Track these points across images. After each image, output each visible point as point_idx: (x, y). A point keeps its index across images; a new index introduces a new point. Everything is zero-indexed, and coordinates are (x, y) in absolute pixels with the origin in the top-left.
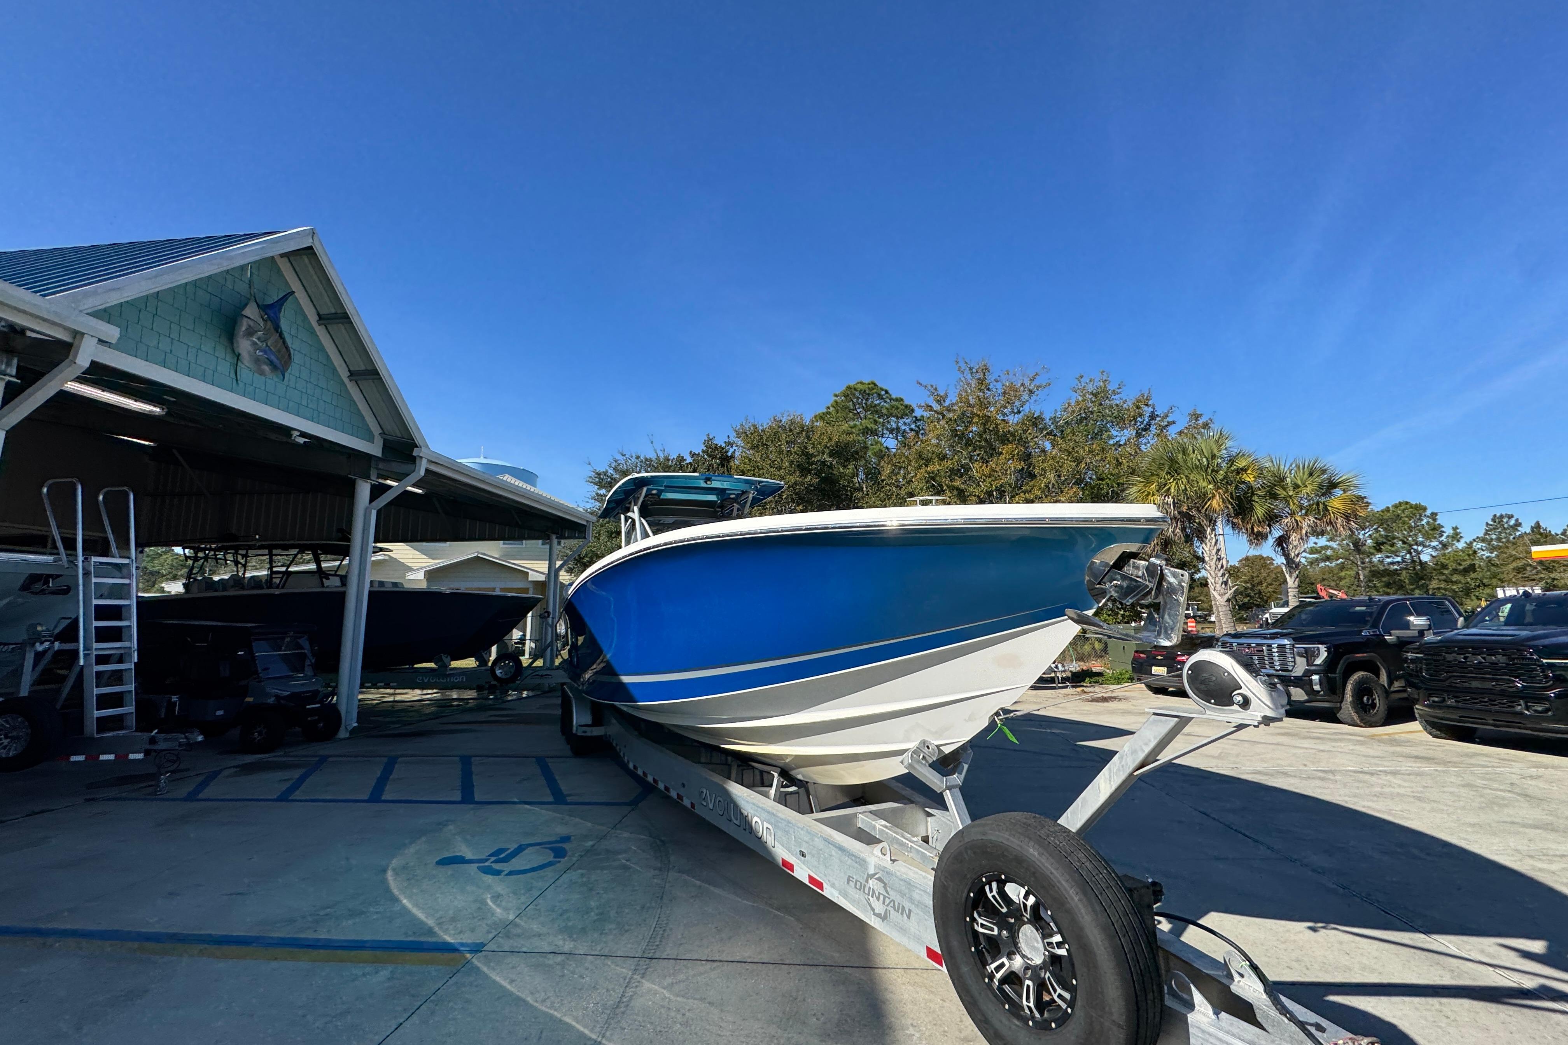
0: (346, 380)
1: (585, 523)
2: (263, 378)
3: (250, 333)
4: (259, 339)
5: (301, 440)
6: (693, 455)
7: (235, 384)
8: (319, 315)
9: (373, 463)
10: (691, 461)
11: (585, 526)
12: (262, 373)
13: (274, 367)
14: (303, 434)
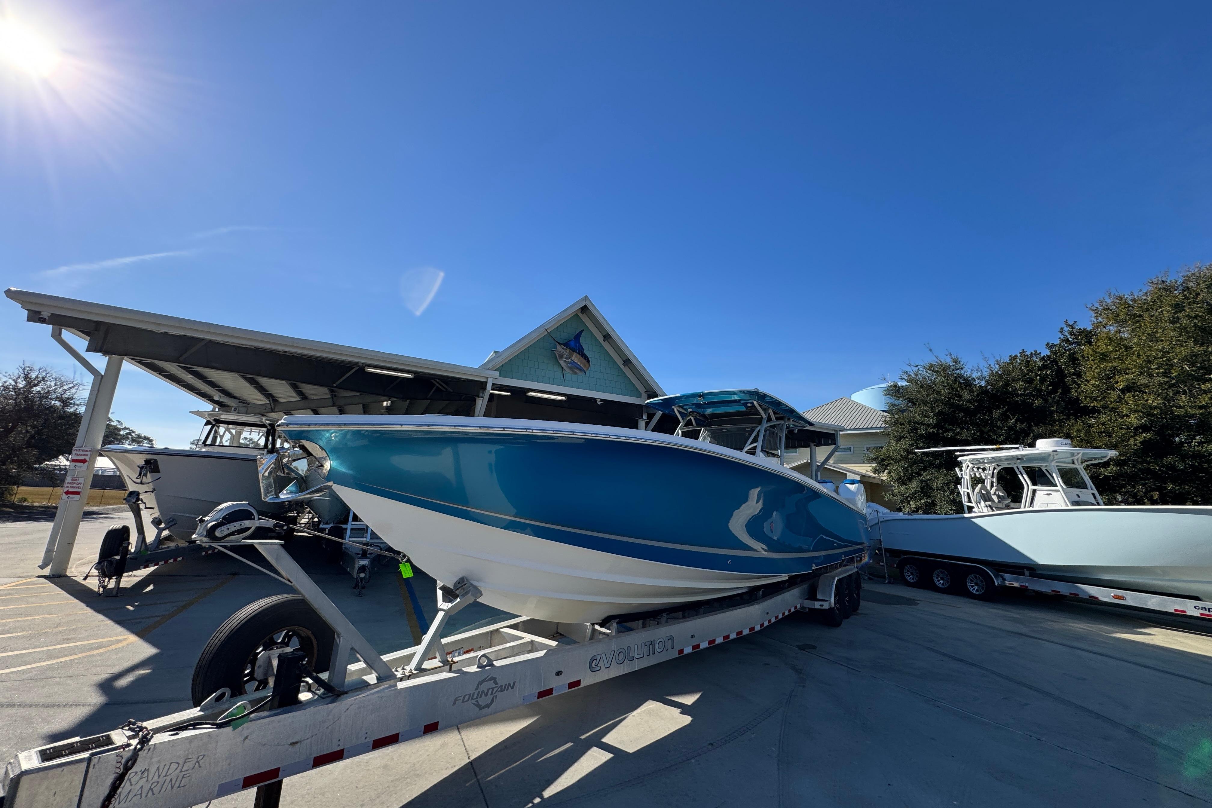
0: (622, 366)
1: (833, 432)
2: (577, 376)
3: (561, 357)
4: (566, 358)
5: (600, 403)
6: (1050, 346)
7: (564, 382)
8: (604, 336)
9: (644, 410)
10: (1048, 353)
11: (834, 434)
12: (576, 373)
13: (581, 370)
14: (601, 400)
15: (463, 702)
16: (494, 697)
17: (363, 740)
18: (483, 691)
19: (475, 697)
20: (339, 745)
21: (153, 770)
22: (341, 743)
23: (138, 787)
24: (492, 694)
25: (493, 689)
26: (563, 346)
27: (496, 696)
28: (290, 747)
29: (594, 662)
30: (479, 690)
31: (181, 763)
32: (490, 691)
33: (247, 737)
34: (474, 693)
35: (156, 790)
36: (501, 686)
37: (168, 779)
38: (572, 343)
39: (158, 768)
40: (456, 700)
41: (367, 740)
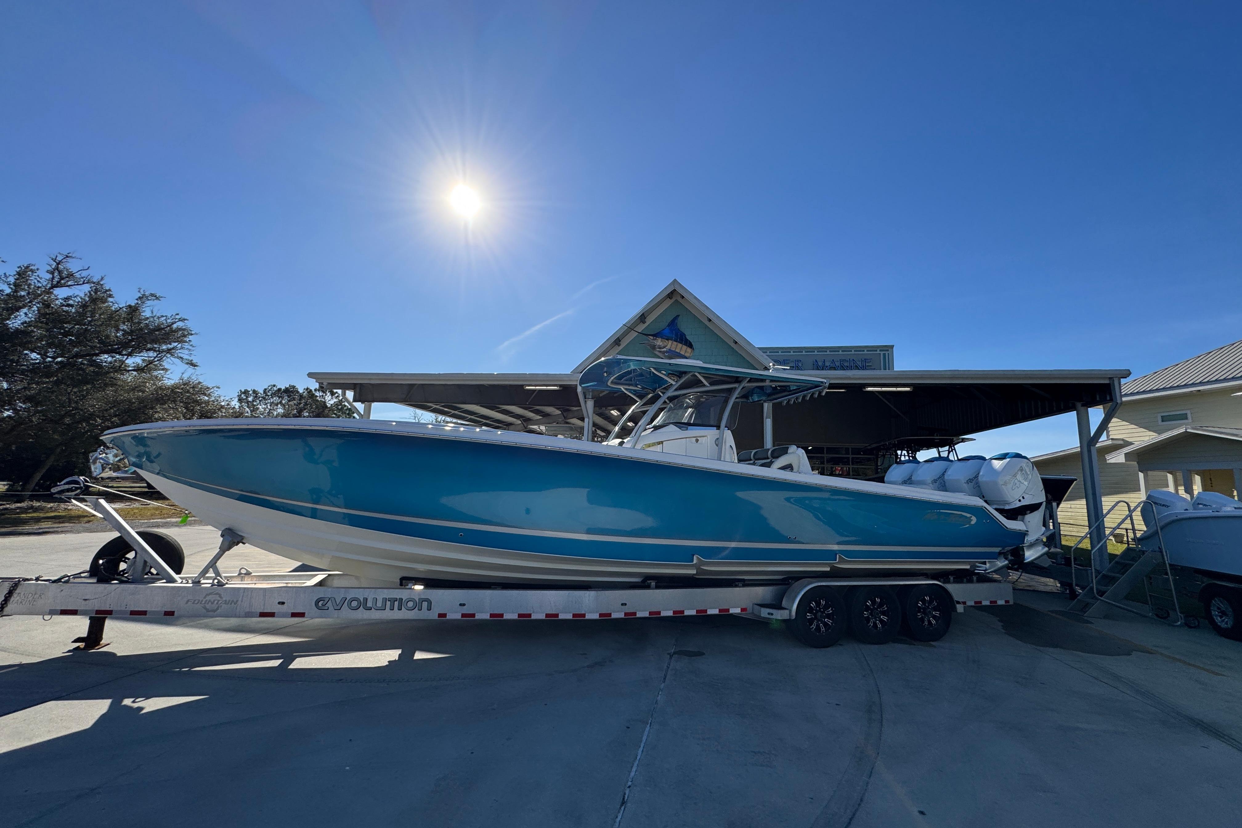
0: (733, 346)
3: (653, 348)
8: (707, 318)
15: (193, 603)
16: (219, 606)
17: (123, 608)
18: (210, 601)
19: (203, 602)
20: (110, 607)
21: (22, 593)
22: (111, 606)
23: (16, 599)
24: (217, 604)
25: (219, 601)
26: (652, 338)
27: (221, 606)
28: (84, 601)
29: (322, 602)
30: (207, 599)
31: (34, 593)
32: (216, 601)
33: (62, 591)
34: (202, 601)
35: (23, 603)
36: (226, 601)
37: (28, 599)
38: (667, 332)
39: (24, 594)
40: (188, 601)
41: (126, 609)
